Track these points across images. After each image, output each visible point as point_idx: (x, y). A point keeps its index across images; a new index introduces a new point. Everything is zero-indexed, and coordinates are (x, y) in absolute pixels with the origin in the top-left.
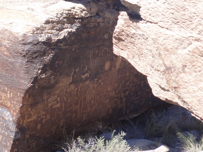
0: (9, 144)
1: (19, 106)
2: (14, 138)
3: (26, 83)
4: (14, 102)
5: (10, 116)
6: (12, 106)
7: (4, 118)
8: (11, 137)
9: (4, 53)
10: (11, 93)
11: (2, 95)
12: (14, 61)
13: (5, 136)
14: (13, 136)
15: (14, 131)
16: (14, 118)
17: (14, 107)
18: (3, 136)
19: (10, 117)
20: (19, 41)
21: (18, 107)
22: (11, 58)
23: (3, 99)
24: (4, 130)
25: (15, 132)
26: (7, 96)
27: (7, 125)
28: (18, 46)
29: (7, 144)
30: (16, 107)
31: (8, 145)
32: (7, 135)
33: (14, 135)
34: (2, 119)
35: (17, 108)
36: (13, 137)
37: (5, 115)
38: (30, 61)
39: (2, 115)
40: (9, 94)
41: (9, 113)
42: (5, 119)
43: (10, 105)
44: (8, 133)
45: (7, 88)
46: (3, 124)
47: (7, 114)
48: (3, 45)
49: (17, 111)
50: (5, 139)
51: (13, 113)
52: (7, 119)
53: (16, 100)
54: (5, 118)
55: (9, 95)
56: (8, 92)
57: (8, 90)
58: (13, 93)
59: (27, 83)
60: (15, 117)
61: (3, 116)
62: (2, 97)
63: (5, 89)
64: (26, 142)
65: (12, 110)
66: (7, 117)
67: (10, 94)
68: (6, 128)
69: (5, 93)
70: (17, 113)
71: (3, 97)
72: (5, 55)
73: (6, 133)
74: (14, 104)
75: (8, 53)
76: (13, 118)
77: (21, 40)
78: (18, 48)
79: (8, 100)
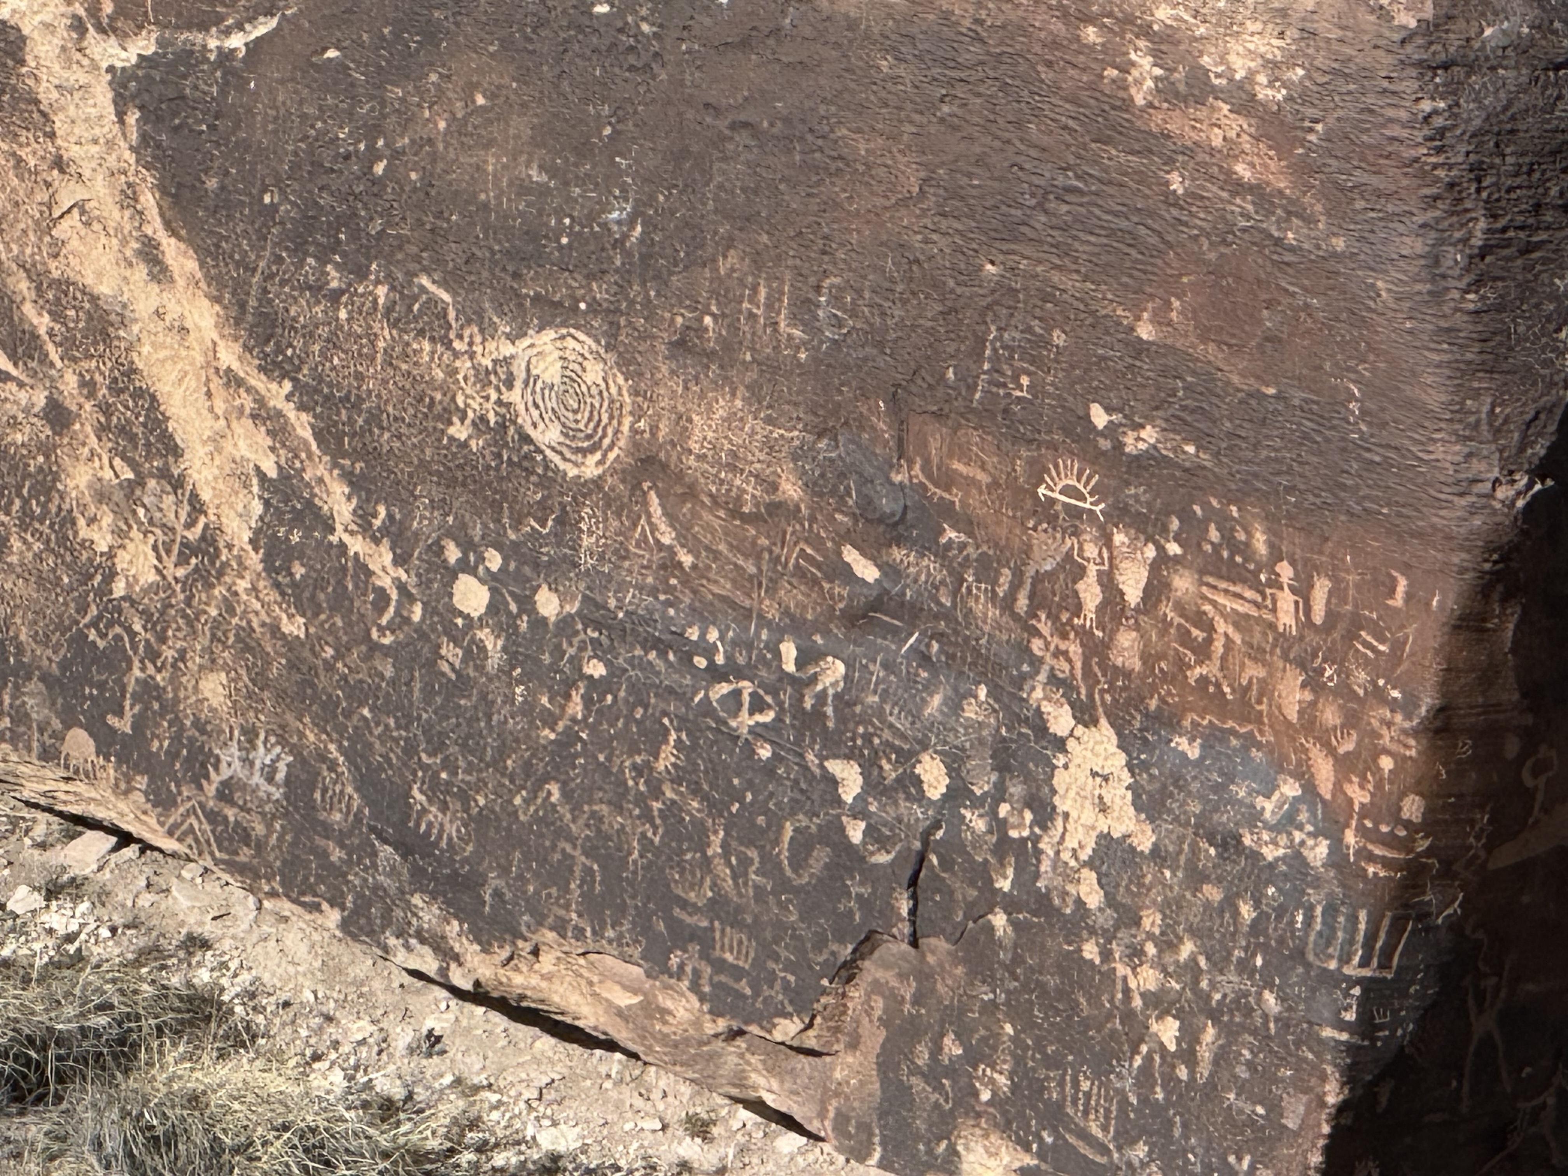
0: (1301, 1109)
1: (1408, 717)
2: (1350, 1048)
3: (1483, 466)
4: (1343, 672)
5: (1303, 817)
6: (1330, 716)
7: (1238, 838)
8: (1321, 1041)
9: (1230, 172)
10: (1312, 586)
11: (1214, 604)
12: (1339, 244)
13: (1254, 1033)
14: (1341, 1026)
15: (1348, 979)
16: (1350, 838)
17: (1352, 721)
18: (1229, 1033)
19: (1300, 828)
20: (1397, 37)
21: (1389, 724)
22: (1310, 221)
23: (1229, 642)
24: (1245, 967)
25: (1359, 981)
26: (1274, 610)
27: (1279, 918)
28: (1385, 91)
29: (1275, 1109)
30: (1375, 723)
31: (1291, 1123)
32: (1277, 1020)
33: (1350, 1016)
34: (1219, 855)
35: (1385, 731)
36: (1344, 1037)
37: (1254, 818)
38: (1508, 243)
39: (1216, 809)
40: (1293, 590)
41: (1290, 789)
42: (1255, 856)
43: (1308, 711)
44: (1282, 999)
45: (1268, 531)
46: (1230, 903)
47: (1268, 807)
48: (1215, 91)
49: (1386, 763)
50: (1251, 1065)
51: (1338, 787)
52: (1270, 853)
53: (1373, 649)
54: (1247, 841)
55: (1286, 601)
56: (1285, 571)
57: (1276, 556)
58: (1335, 580)
59: (1496, 473)
60: (1361, 830)
61: (1225, 818)
62: (1210, 628)
63: (1247, 545)
64: (1466, 1088)
65: (1331, 751)
66: (1270, 828)
67: (1303, 591)
68: (1265, 948)
69: (1244, 581)
70: (1379, 785)
71: (1221, 626)
72: (1238, 187)
73: (1270, 999)
74: (1344, 691)
75: (1273, 165)
76: (1337, 844)
77: (1413, 24)
78: (1390, 113)
79: (1285, 658)
